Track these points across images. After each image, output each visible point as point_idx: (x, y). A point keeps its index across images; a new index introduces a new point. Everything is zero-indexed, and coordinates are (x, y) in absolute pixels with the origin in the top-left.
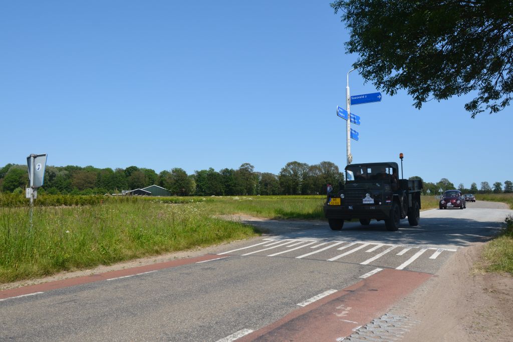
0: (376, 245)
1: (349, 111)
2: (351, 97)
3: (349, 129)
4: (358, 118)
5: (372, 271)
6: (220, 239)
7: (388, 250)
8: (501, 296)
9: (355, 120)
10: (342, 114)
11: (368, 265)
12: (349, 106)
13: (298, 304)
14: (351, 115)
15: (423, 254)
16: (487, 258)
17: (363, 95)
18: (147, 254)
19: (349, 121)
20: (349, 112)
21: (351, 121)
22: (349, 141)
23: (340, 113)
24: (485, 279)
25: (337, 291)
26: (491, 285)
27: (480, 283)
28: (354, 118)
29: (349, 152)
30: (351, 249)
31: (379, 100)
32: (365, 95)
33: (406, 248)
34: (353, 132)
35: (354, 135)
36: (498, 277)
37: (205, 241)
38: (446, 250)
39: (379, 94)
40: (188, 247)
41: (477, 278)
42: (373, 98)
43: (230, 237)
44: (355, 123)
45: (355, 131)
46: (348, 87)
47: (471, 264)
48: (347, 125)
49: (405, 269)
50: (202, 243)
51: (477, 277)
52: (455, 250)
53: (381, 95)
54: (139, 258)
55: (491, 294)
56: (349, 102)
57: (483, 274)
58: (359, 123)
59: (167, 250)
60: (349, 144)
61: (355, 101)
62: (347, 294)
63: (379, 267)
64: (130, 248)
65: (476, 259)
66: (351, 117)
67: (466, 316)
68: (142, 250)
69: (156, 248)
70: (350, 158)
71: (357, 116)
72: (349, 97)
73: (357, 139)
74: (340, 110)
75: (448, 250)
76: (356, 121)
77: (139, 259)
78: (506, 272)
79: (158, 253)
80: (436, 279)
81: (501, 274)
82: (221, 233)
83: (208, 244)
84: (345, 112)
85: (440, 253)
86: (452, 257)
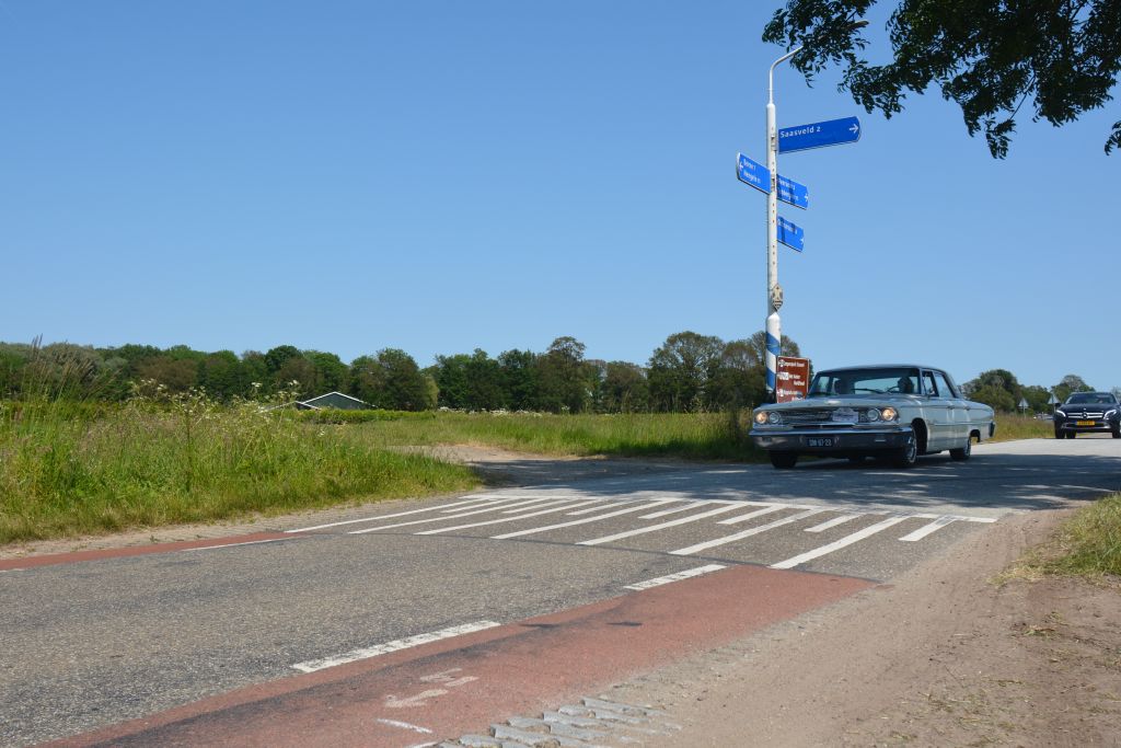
0: (761, 508)
1: (773, 169)
2: (780, 131)
3: (773, 217)
4: (804, 190)
5: (682, 573)
6: (336, 494)
7: (789, 520)
8: (1065, 647)
9: (794, 195)
10: (754, 175)
11: (689, 556)
12: (773, 156)
13: (296, 666)
14: (782, 183)
15: (887, 529)
16: (1069, 537)
17: (810, 126)
18: (70, 530)
19: (774, 195)
20: (773, 174)
21: (780, 197)
22: (772, 250)
23: (746, 174)
24: (1035, 593)
25: (497, 624)
26: (1047, 612)
27: (1013, 608)
28: (791, 191)
29: (774, 280)
30: (681, 517)
31: (854, 137)
32: (815, 125)
33: (848, 514)
34: (786, 227)
35: (789, 236)
36: (1079, 589)
37: (286, 497)
38: (964, 518)
39: (854, 121)
40: (220, 515)
41: (1010, 592)
42: (839, 132)
43: (371, 491)
44: (793, 202)
45: (793, 226)
46: (771, 106)
47: (1015, 552)
48: (768, 206)
49: (801, 565)
50: (272, 504)
51: (1011, 587)
52: (992, 521)
53: (858, 125)
54: (40, 539)
55: (1032, 642)
56: (773, 145)
57: (1033, 580)
58: (804, 204)
59: (146, 521)
60: (774, 258)
61: (790, 142)
62: (522, 637)
63: (719, 561)
64: (16, 510)
65: (1038, 540)
66: (779, 185)
67: (883, 711)
68: (60, 518)
69: (111, 511)
70: (777, 295)
71: (798, 185)
72: (773, 132)
73: (798, 247)
74: (746, 163)
75: (972, 519)
76: (797, 198)
77: (40, 542)
78: (1113, 573)
79: (110, 526)
80: (880, 594)
81: (1089, 579)
82: (350, 480)
83: (290, 506)
84: (762, 172)
85: (940, 527)
86: (972, 537)
